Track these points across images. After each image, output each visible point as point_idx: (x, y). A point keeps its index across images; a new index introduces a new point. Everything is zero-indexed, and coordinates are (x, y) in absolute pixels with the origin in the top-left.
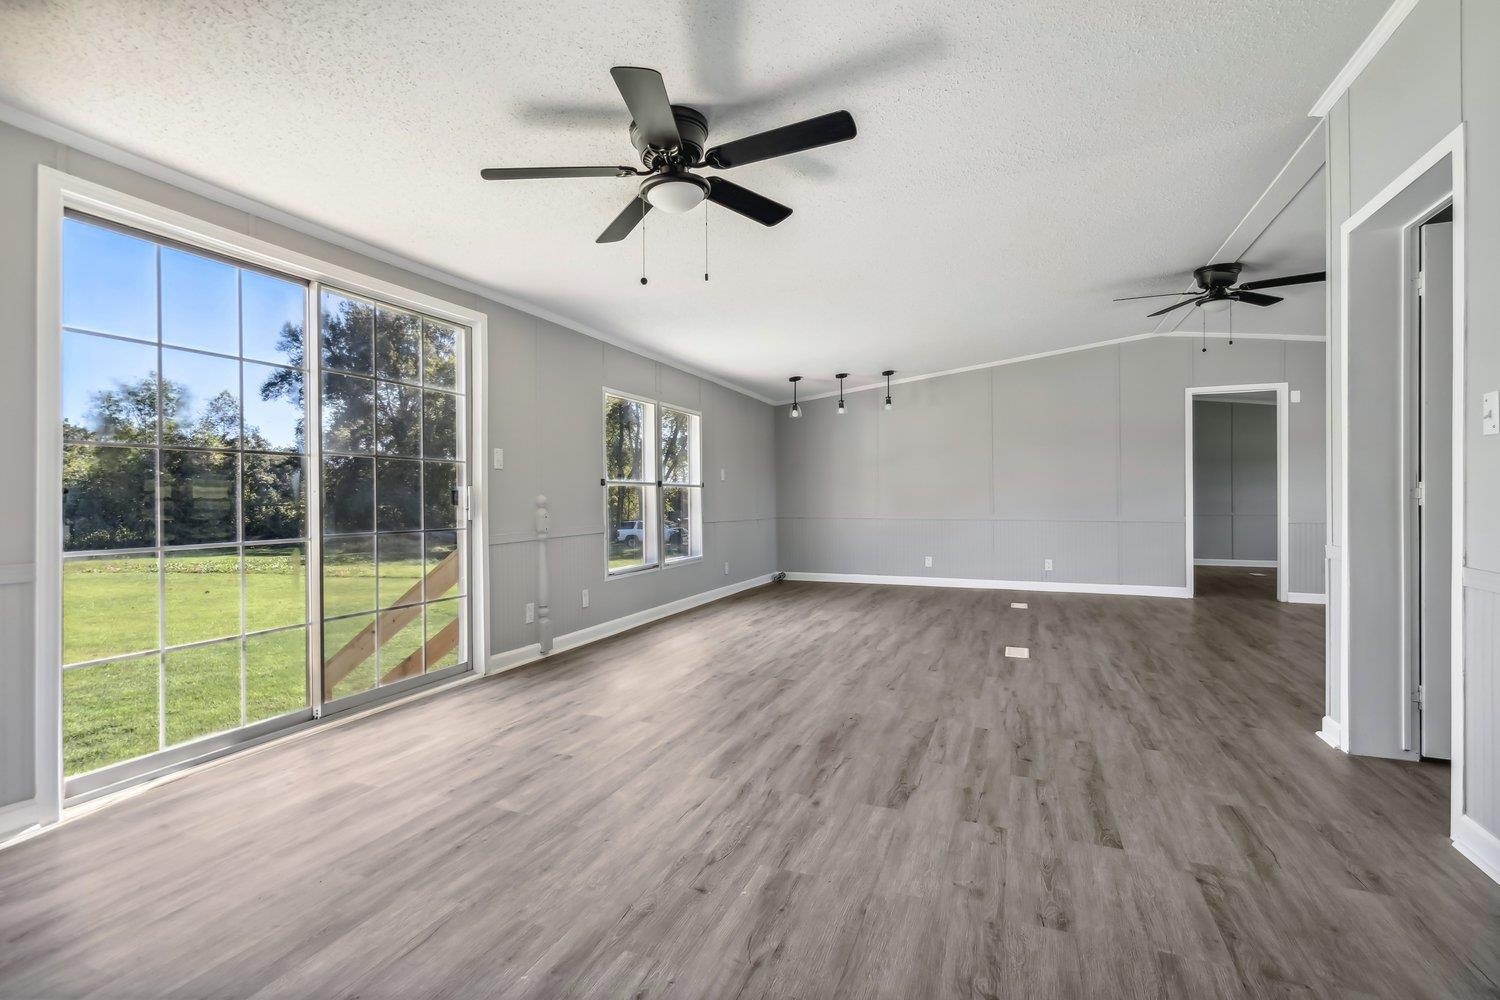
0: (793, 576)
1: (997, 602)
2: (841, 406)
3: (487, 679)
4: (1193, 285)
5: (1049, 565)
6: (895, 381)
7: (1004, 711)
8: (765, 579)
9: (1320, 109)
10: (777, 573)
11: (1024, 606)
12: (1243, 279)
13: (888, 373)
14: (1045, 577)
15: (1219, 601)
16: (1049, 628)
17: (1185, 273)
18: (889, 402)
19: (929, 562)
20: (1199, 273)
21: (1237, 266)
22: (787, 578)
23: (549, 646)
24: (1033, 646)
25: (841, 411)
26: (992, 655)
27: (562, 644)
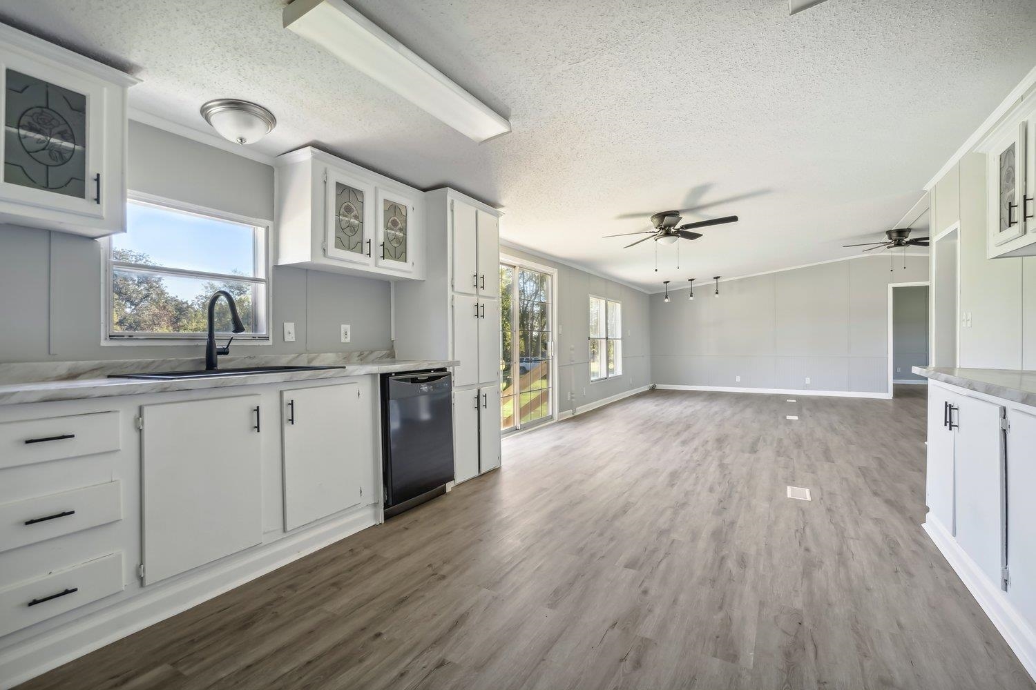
0: (659, 387)
1: (780, 399)
2: (691, 296)
3: (559, 422)
4: (886, 239)
5: (808, 381)
6: (719, 280)
7: (789, 434)
8: (645, 388)
9: (928, 187)
10: (651, 385)
11: (794, 401)
12: (911, 236)
13: (717, 278)
14: (806, 387)
15: (906, 401)
16: (808, 409)
17: (881, 233)
18: (717, 293)
19: (738, 379)
20: (889, 233)
21: (909, 230)
22: (657, 388)
23: (575, 411)
24: (800, 415)
25: (691, 298)
26: (780, 418)
27: (581, 410)
